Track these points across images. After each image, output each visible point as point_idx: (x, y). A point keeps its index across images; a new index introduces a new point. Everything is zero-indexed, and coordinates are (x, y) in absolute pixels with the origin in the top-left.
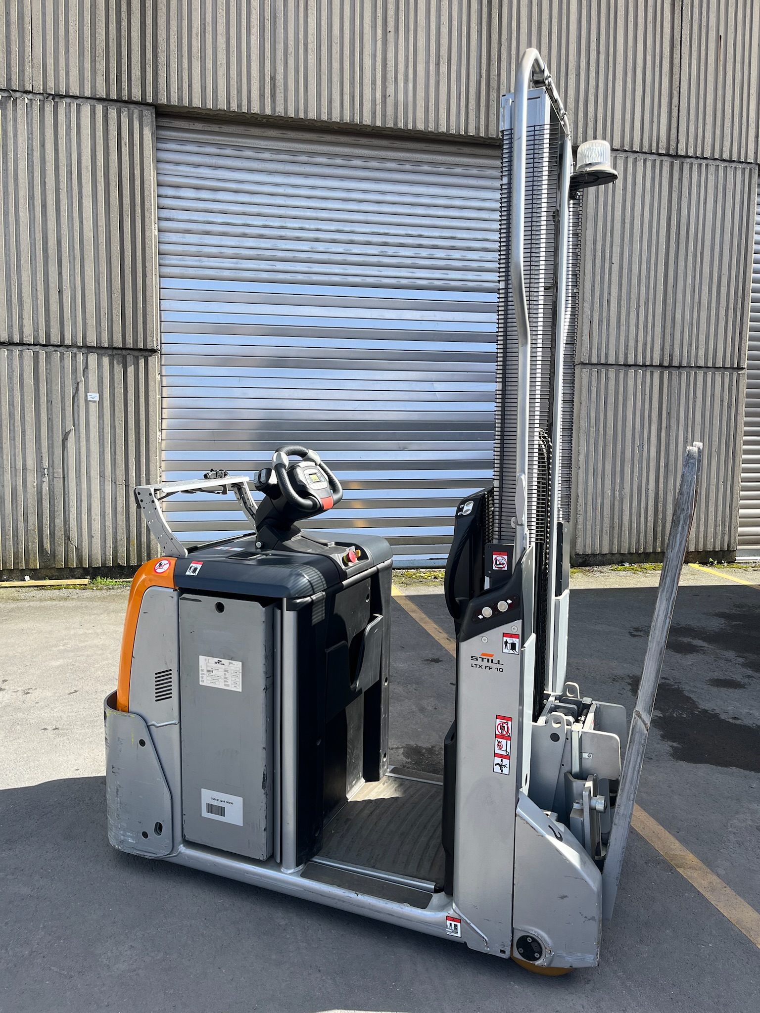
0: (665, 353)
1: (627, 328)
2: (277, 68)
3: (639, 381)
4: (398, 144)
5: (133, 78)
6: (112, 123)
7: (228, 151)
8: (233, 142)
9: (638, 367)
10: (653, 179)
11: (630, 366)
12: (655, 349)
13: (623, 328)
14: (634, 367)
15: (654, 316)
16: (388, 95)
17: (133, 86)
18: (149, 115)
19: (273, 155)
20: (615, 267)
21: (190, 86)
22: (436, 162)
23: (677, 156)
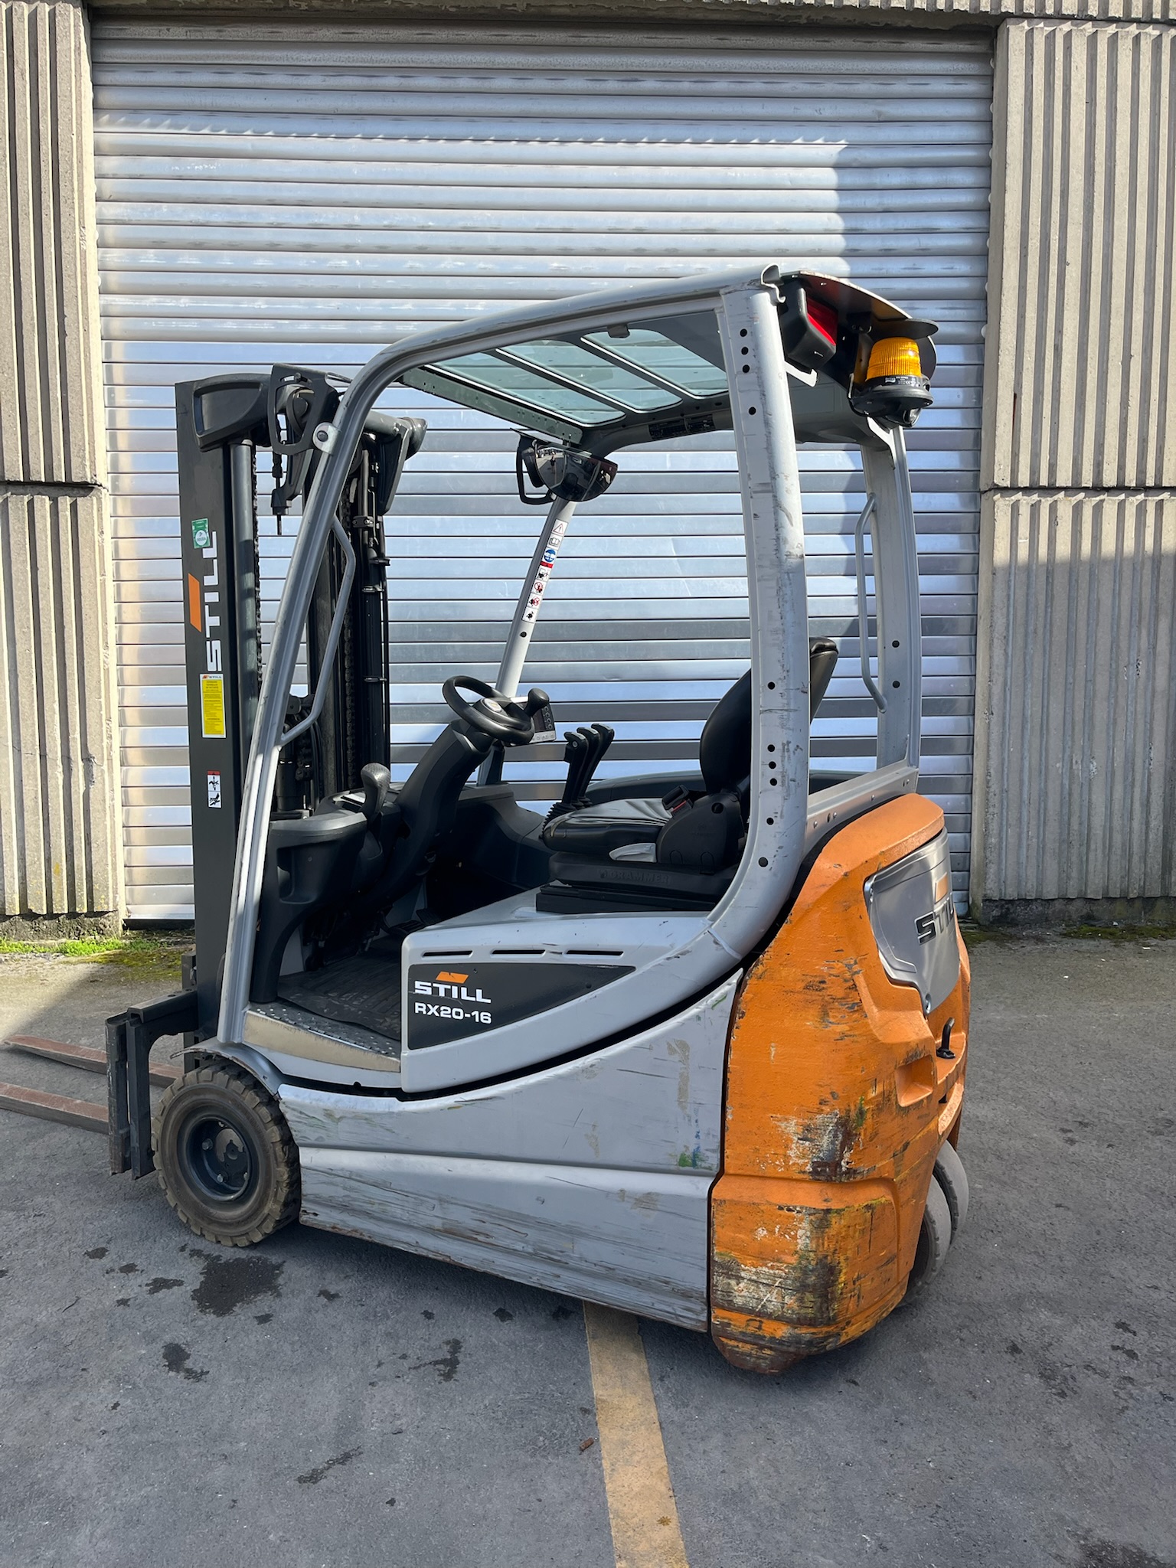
1: (1100, 406)
4: (590, 37)
7: (238, 78)
8: (247, 58)
9: (1125, 493)
11: (1108, 489)
13: (1091, 407)
14: (1118, 493)
15: (1164, 378)
19: (327, 79)
20: (1073, 273)
22: (672, 70)
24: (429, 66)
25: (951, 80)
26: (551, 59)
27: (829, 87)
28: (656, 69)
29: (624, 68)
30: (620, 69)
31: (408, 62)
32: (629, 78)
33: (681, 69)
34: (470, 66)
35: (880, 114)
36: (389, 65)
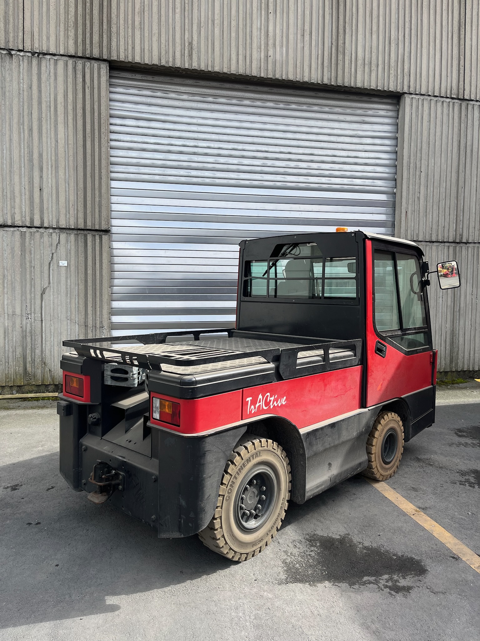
0: (457, 233)
2: (193, 37)
4: (275, 90)
5: (94, 42)
6: (79, 73)
7: (159, 94)
9: (439, 243)
10: (448, 114)
11: (433, 242)
12: (450, 231)
14: (436, 243)
16: (269, 56)
17: (94, 47)
18: (105, 68)
19: (189, 97)
21: (133, 48)
22: (300, 102)
23: (464, 100)
24: (223, 95)
25: (385, 111)
26: (262, 96)
27: (348, 111)
28: (295, 102)
30: (284, 101)
31: (216, 94)
32: (287, 104)
33: (303, 103)
34: (236, 96)
35: (364, 121)
36: (210, 94)
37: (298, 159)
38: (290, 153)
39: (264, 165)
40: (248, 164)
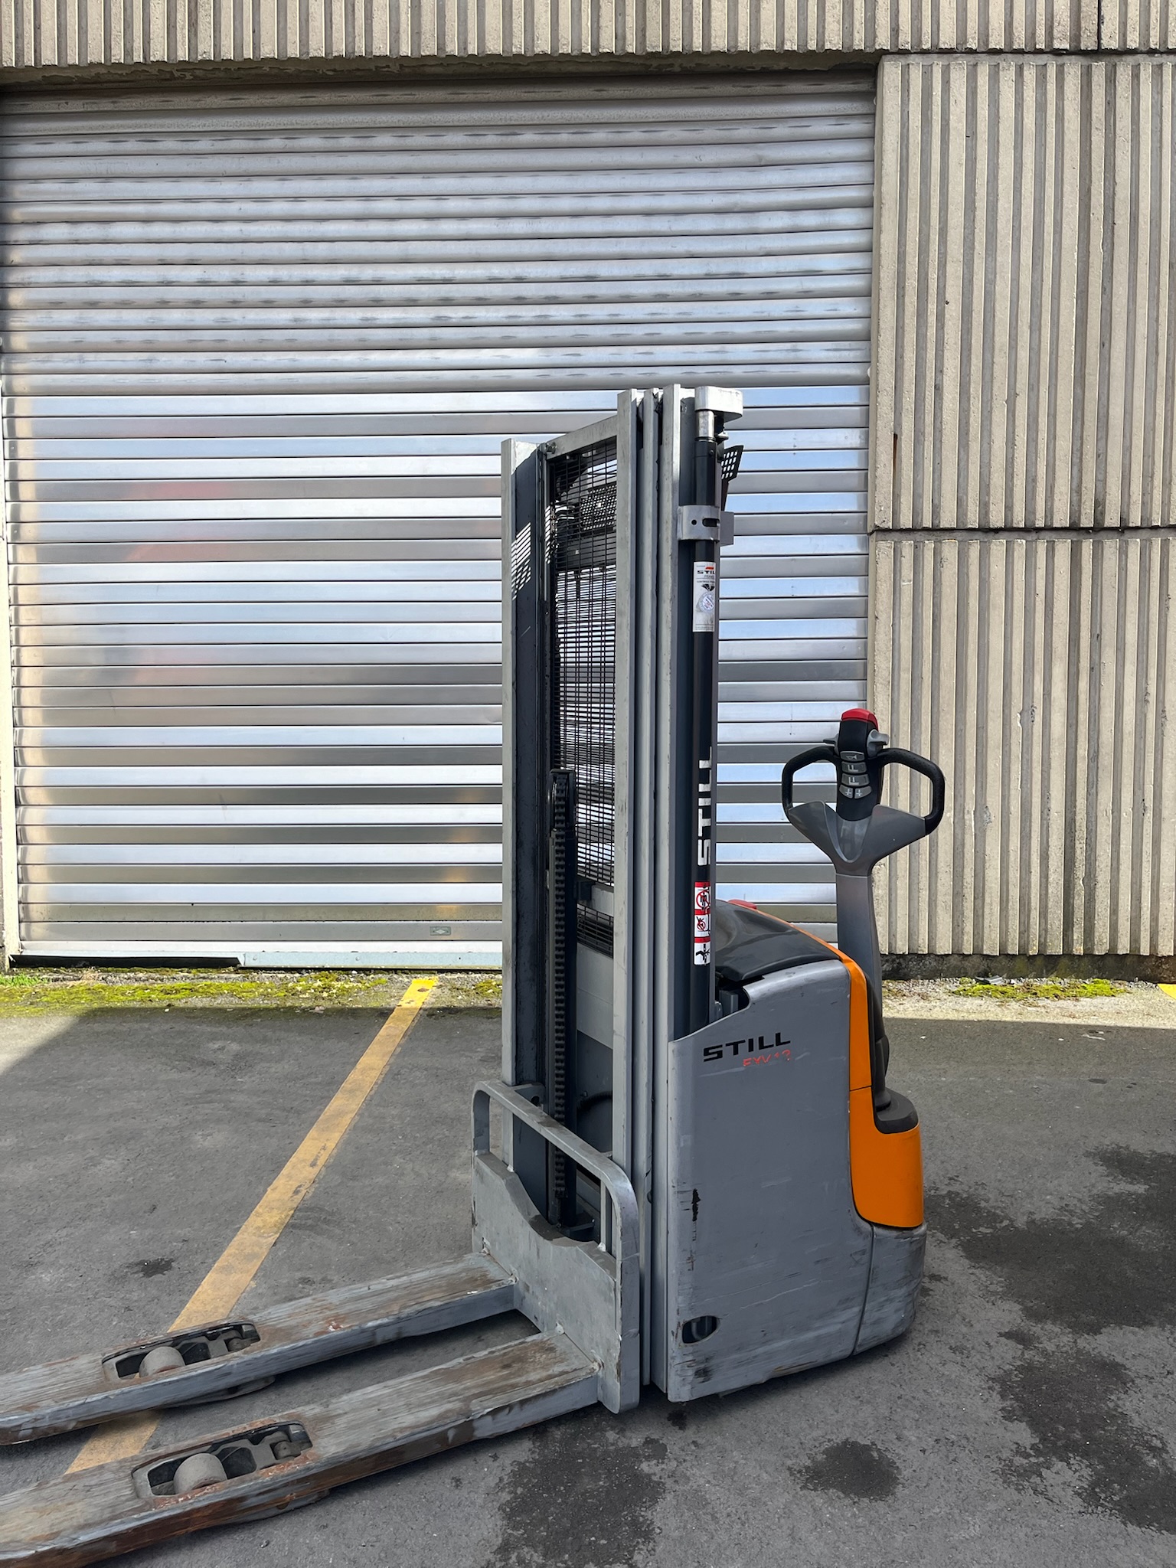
0: (1084, 498)
1: (986, 445)
3: (1019, 566)
4: (469, 94)
7: (131, 145)
9: (1015, 534)
10: (1041, 107)
11: (997, 531)
12: (1056, 490)
13: (975, 447)
14: (1006, 534)
15: (1052, 416)
19: (215, 144)
20: (953, 311)
22: (551, 122)
23: (1099, 53)
24: (313, 127)
25: (833, 121)
26: (431, 116)
27: (709, 133)
28: (535, 122)
29: (503, 123)
30: (499, 123)
32: (508, 132)
33: (560, 121)
34: (352, 126)
35: (760, 158)
36: (274, 128)
37: (547, 298)
38: (520, 280)
39: (439, 323)
40: (392, 322)
